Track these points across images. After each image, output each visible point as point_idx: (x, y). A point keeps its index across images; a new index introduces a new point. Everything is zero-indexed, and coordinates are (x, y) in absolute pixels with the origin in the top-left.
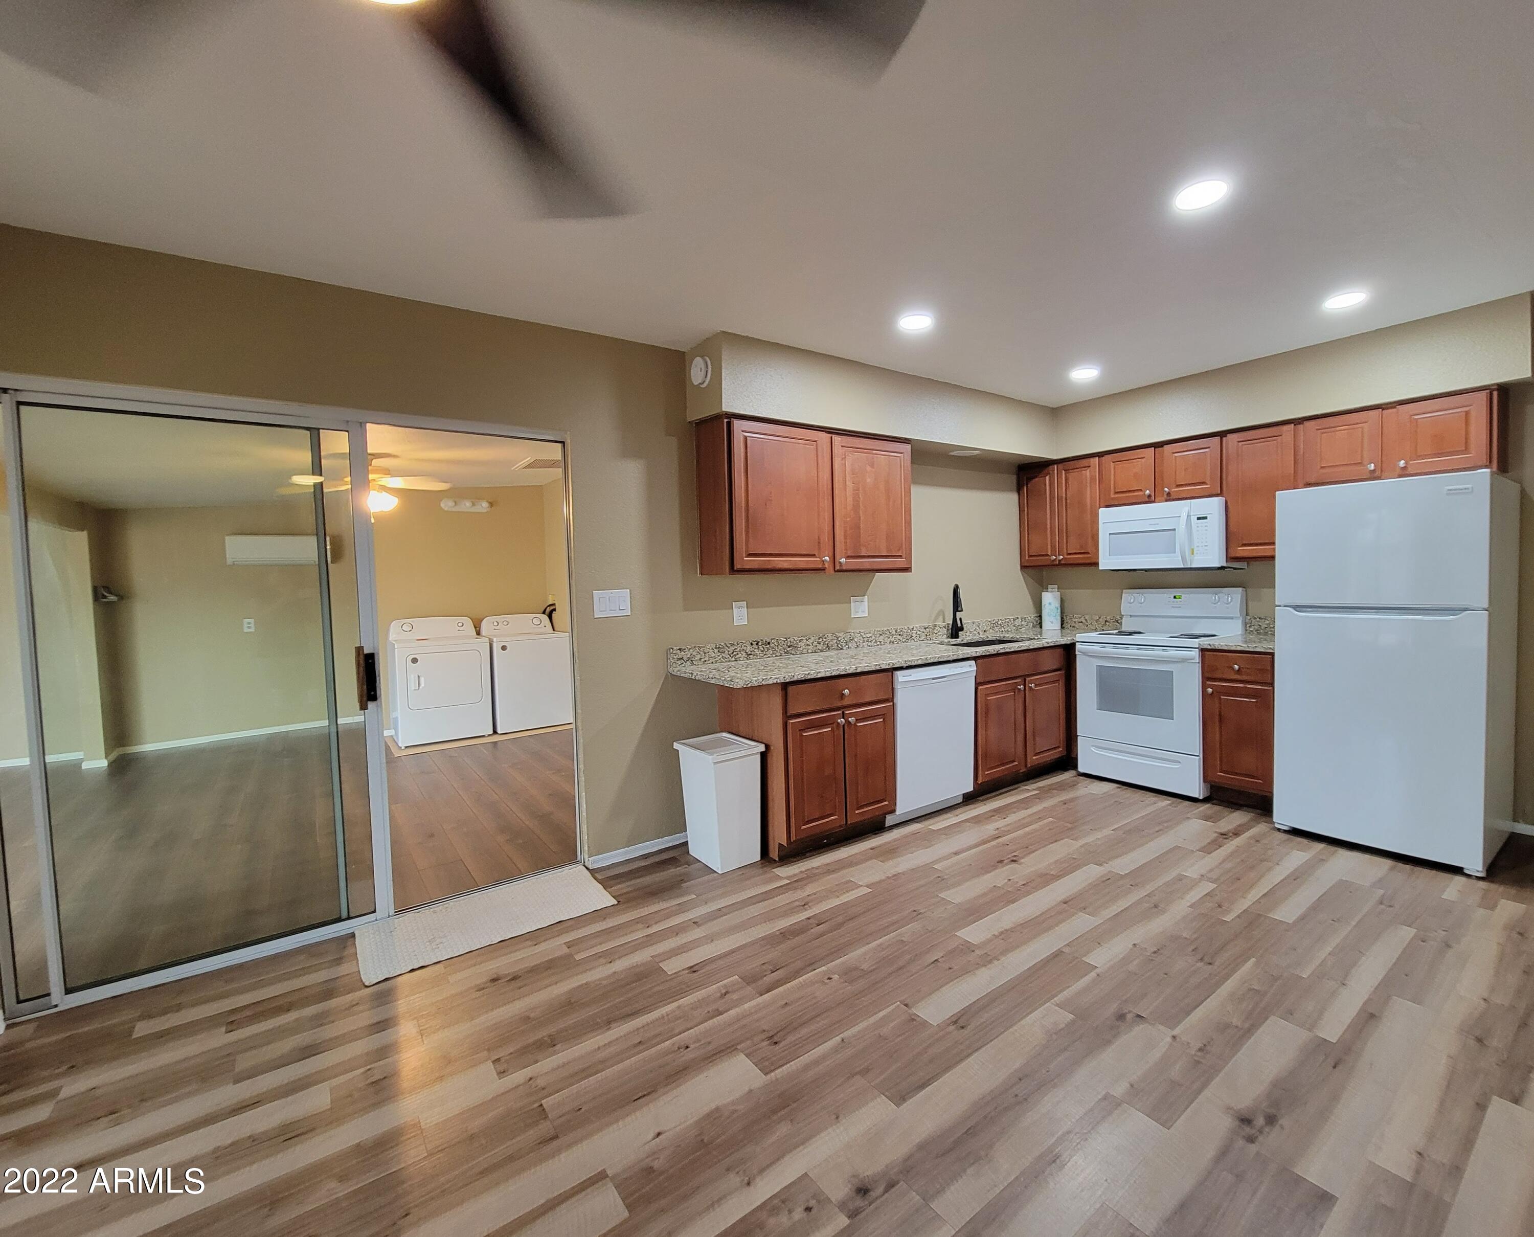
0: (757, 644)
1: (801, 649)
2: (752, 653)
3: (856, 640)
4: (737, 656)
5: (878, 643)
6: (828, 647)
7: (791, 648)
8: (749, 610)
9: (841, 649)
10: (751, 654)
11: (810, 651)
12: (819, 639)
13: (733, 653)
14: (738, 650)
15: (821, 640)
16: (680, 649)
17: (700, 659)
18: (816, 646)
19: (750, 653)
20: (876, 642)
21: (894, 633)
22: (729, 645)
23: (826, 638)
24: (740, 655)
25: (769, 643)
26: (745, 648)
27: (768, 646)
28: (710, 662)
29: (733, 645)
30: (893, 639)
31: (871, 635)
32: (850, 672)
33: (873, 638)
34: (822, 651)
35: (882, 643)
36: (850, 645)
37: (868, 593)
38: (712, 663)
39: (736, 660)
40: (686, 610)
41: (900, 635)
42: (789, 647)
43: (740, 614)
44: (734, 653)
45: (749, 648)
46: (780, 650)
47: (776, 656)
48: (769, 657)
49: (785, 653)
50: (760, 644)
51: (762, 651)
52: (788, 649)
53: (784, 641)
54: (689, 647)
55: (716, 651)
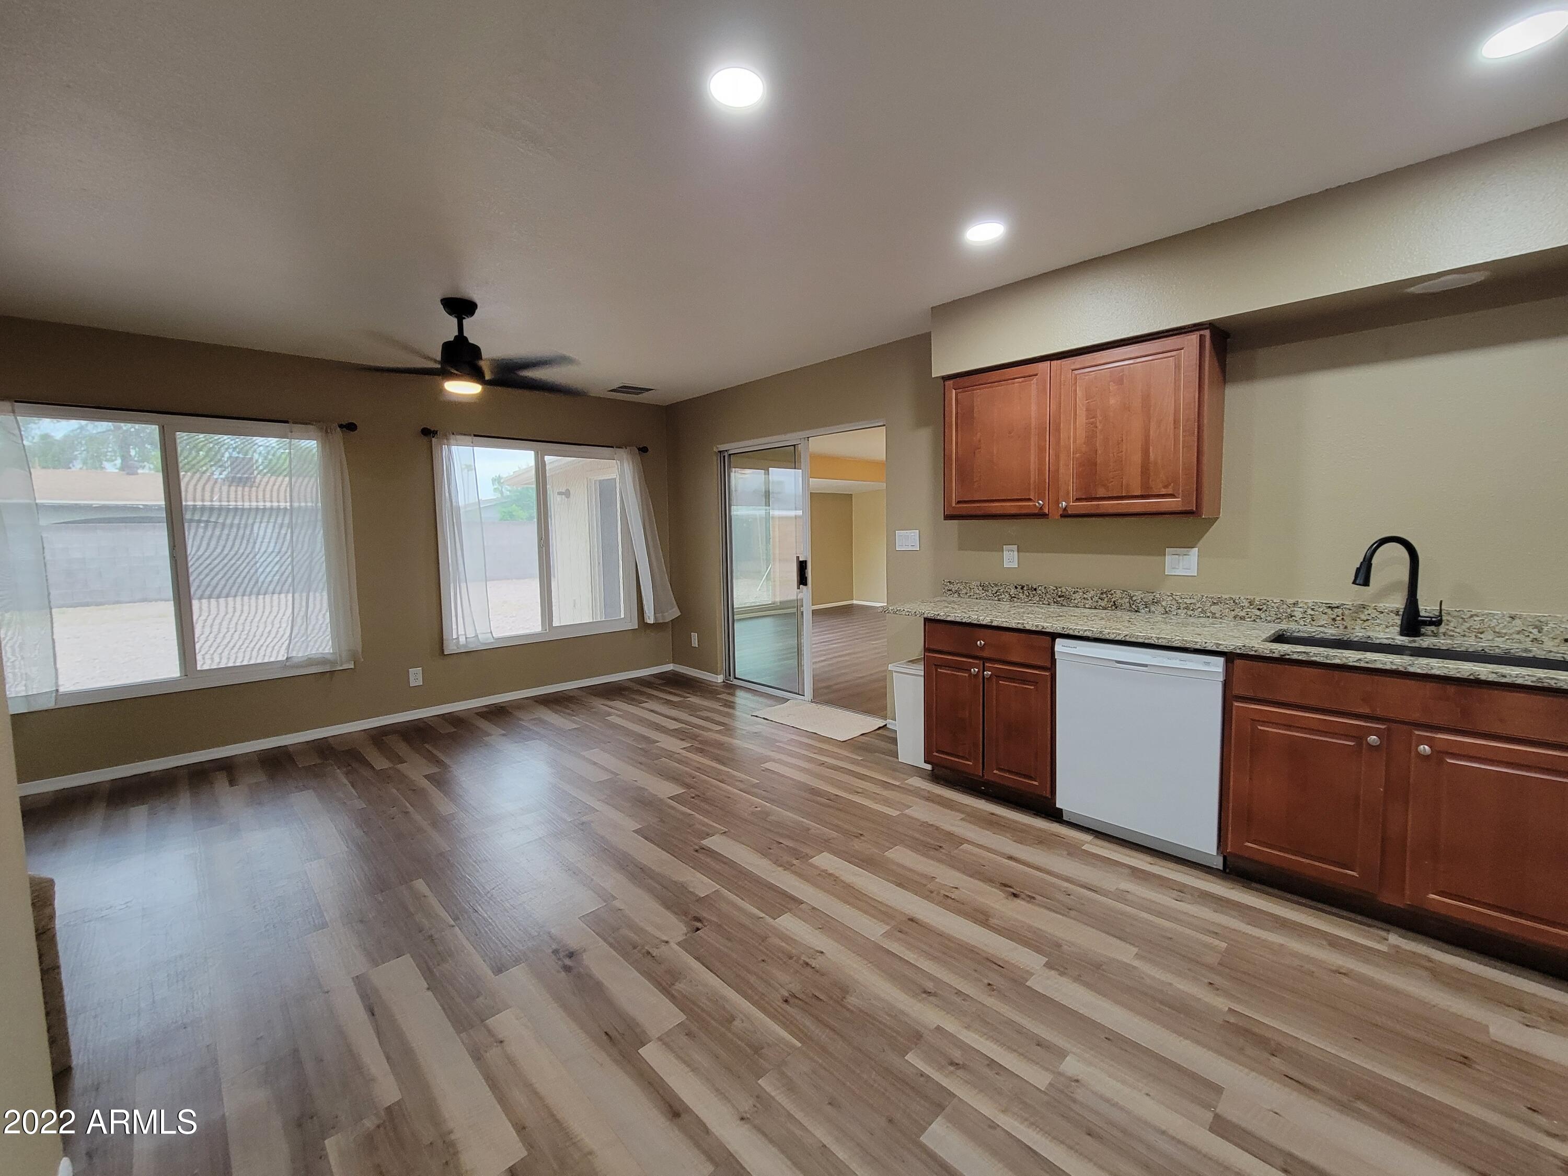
0: (1022, 588)
1: (1076, 601)
2: (1017, 596)
3: (1164, 603)
4: (1000, 597)
5: (1209, 614)
6: (1115, 606)
7: (1061, 598)
8: (1021, 554)
9: (1136, 611)
10: (1015, 597)
11: (1087, 606)
12: (1102, 594)
13: (996, 593)
14: (1001, 591)
15: (1104, 596)
16: (949, 582)
17: (966, 593)
18: (1097, 602)
19: (1013, 595)
20: (1203, 611)
21: (1247, 604)
22: (993, 585)
23: (1112, 595)
24: (1003, 596)
25: (1035, 589)
26: (1009, 591)
27: (1034, 592)
28: (975, 597)
29: (996, 585)
30: (1242, 614)
31: (1193, 601)
32: (984, 623)
33: (1198, 605)
34: (1105, 608)
35: (1217, 615)
36: (1153, 609)
37: (1198, 545)
38: (977, 599)
39: (999, 600)
40: (960, 549)
41: (1259, 609)
42: (1060, 597)
43: (1010, 558)
44: (998, 594)
45: (1013, 591)
46: (1048, 599)
47: (1043, 604)
48: (1035, 603)
49: (1054, 602)
50: (1025, 588)
51: (1028, 596)
52: (1059, 599)
53: (1054, 590)
54: (957, 581)
55: (981, 588)
